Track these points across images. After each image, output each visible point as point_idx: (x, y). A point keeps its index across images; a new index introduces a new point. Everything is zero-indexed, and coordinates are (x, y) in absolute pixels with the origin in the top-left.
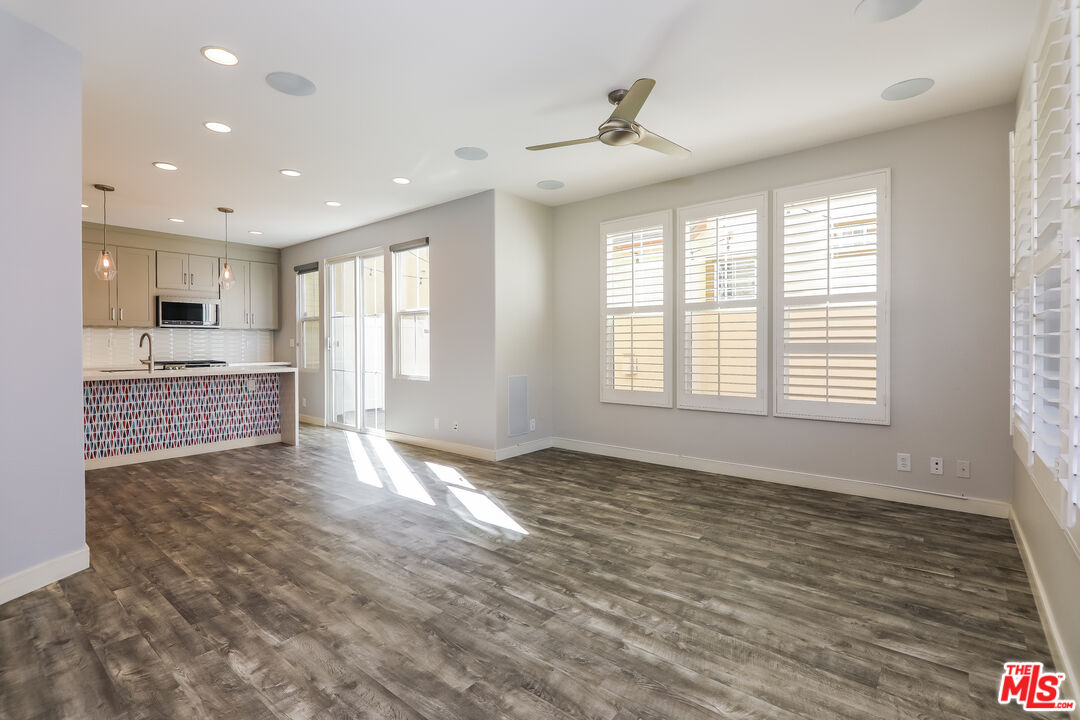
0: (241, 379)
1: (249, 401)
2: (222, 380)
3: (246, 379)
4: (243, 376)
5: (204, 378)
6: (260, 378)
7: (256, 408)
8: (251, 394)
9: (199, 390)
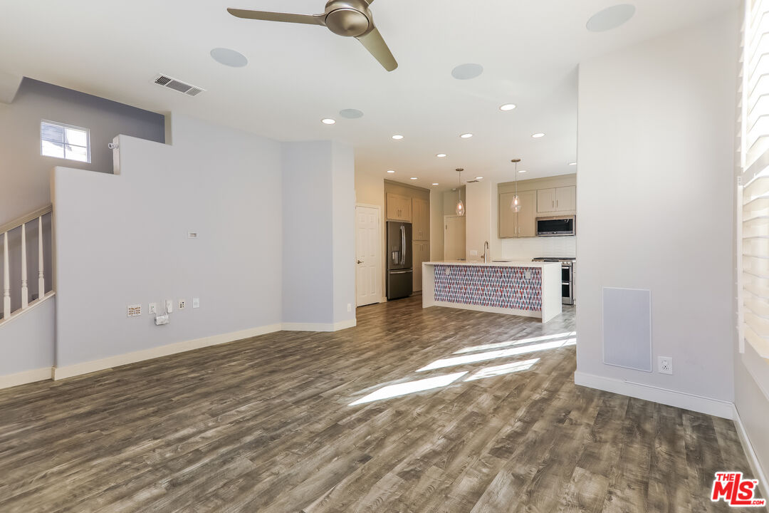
0: (522, 270)
1: (526, 286)
2: (510, 270)
3: (525, 270)
4: (523, 268)
5: (500, 268)
6: (534, 271)
7: (531, 291)
8: (528, 281)
9: (497, 274)
